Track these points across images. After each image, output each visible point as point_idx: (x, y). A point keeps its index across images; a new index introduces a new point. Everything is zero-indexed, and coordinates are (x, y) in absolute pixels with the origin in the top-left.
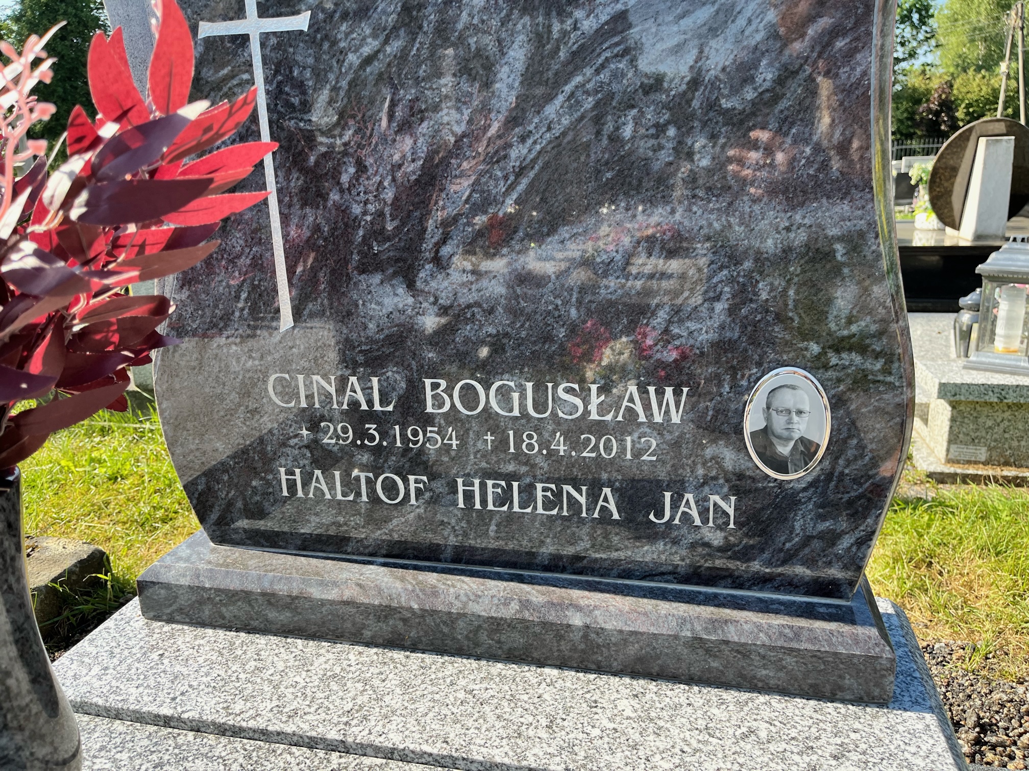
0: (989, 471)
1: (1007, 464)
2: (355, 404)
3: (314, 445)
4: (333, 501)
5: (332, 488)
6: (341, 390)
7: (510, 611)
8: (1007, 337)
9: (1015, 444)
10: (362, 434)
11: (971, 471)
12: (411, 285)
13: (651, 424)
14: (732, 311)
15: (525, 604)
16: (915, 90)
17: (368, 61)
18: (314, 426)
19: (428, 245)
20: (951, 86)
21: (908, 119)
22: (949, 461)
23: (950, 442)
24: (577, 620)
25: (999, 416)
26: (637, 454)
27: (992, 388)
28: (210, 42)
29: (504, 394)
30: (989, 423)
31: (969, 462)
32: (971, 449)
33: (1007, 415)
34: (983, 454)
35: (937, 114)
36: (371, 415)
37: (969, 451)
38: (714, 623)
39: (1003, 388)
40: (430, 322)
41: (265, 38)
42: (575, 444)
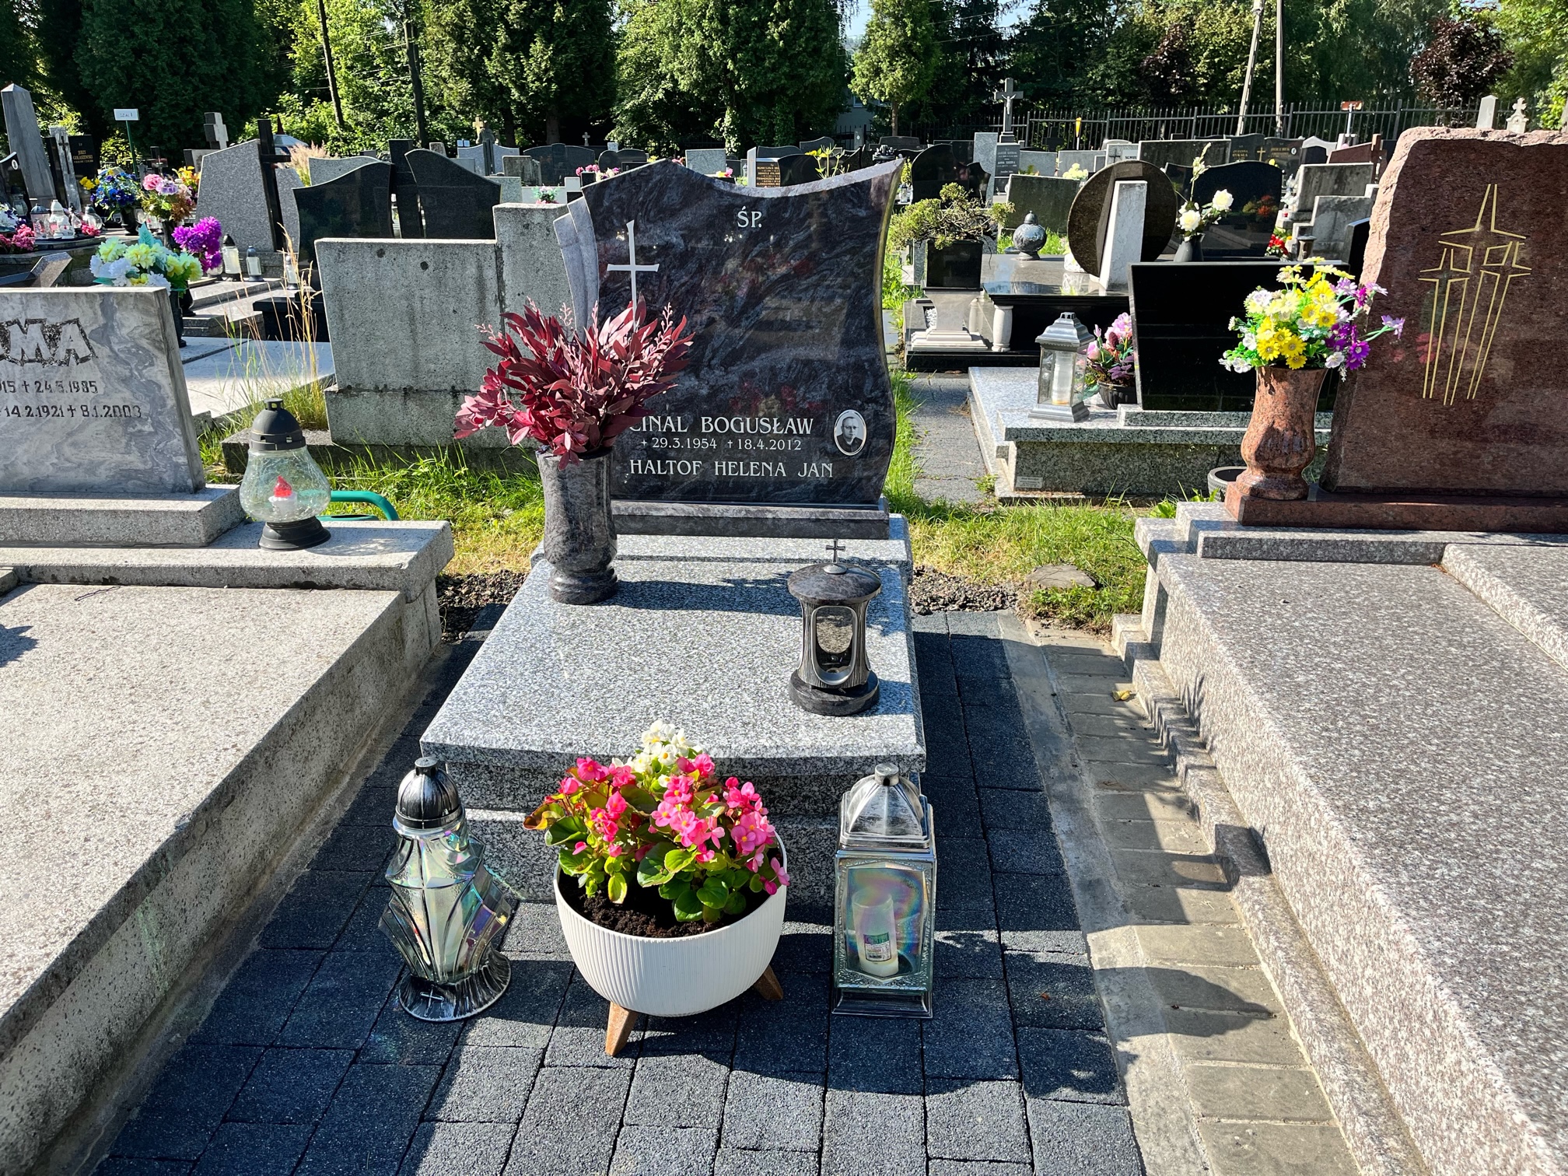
0: (1044, 495)
1: (1057, 490)
2: (669, 429)
3: (649, 448)
4: (657, 475)
5: (656, 468)
6: (663, 423)
7: (743, 514)
8: (1060, 392)
9: (1062, 474)
10: (671, 442)
11: (1030, 495)
12: (697, 377)
13: (798, 434)
14: (829, 388)
15: (748, 512)
16: (1142, 26)
17: (683, 285)
18: (649, 440)
19: (705, 360)
20: (1192, 24)
21: (1131, 71)
22: (1016, 489)
23: (1017, 474)
24: (770, 516)
25: (1051, 452)
26: (793, 447)
27: (1041, 431)
28: (612, 273)
29: (737, 423)
30: (1044, 459)
31: (1030, 490)
32: (1032, 479)
33: (1056, 452)
34: (1040, 483)
35: (1166, 70)
36: (677, 434)
37: (1029, 481)
38: (823, 514)
39: (1050, 431)
40: (704, 392)
41: (638, 273)
42: (767, 444)
